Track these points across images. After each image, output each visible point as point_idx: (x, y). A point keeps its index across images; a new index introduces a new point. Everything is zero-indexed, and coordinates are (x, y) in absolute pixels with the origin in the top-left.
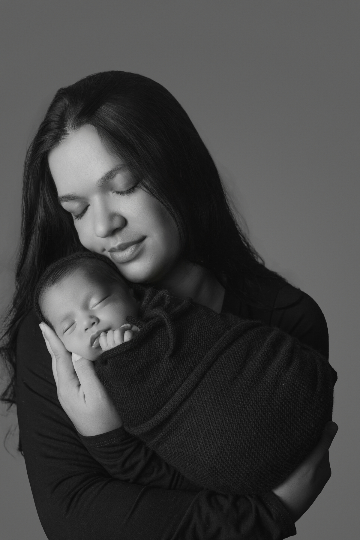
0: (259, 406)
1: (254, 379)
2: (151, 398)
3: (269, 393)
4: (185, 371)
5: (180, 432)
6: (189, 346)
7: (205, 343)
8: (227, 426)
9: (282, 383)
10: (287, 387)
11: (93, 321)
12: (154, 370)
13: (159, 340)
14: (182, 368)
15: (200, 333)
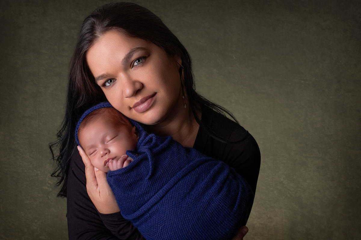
0: (196, 216)
1: (196, 199)
2: (135, 201)
3: (203, 209)
4: (157, 188)
5: (148, 224)
6: (161, 174)
7: (171, 172)
8: (176, 225)
9: (212, 203)
10: (215, 206)
11: (106, 152)
12: (139, 185)
13: (144, 168)
14: (155, 186)
15: (170, 165)
